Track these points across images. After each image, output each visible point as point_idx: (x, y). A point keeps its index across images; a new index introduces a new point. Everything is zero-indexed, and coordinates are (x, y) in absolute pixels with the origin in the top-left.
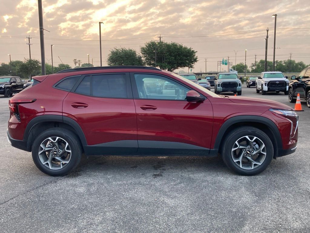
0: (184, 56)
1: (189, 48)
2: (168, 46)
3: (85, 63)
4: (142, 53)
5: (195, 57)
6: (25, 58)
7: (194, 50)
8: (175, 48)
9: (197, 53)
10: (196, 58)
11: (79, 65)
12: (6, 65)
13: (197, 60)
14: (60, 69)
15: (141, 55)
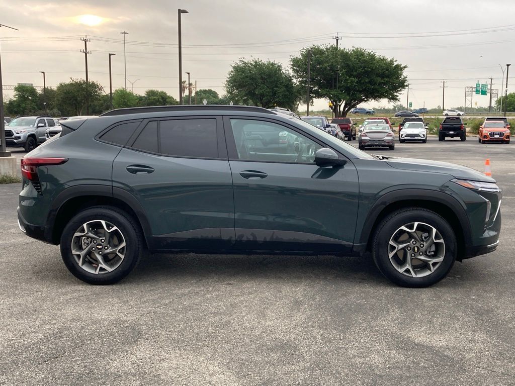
0: (378, 75)
1: (389, 60)
2: (345, 55)
3: (202, 89)
4: (294, 70)
5: (402, 77)
6: (71, 78)
7: (401, 65)
8: (359, 60)
9: (406, 69)
10: (404, 81)
11: (190, 92)
12: (52, 91)
13: (405, 84)
14: (149, 99)
15: (292, 73)
